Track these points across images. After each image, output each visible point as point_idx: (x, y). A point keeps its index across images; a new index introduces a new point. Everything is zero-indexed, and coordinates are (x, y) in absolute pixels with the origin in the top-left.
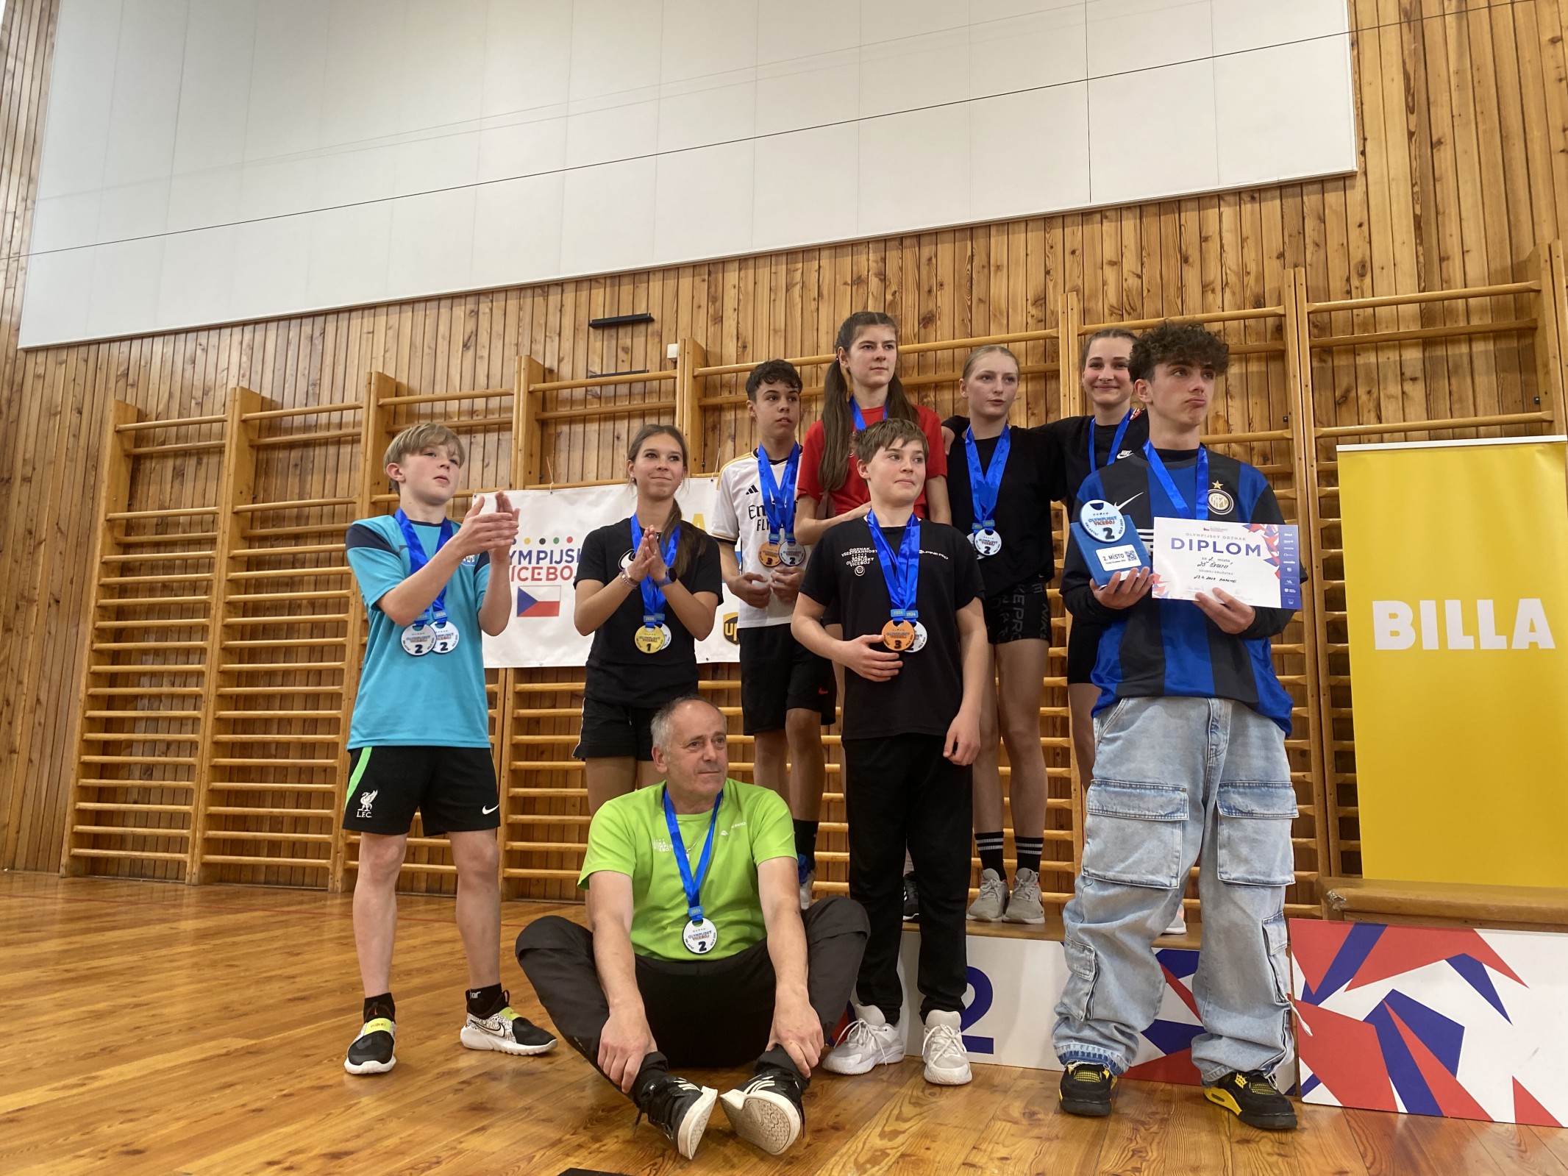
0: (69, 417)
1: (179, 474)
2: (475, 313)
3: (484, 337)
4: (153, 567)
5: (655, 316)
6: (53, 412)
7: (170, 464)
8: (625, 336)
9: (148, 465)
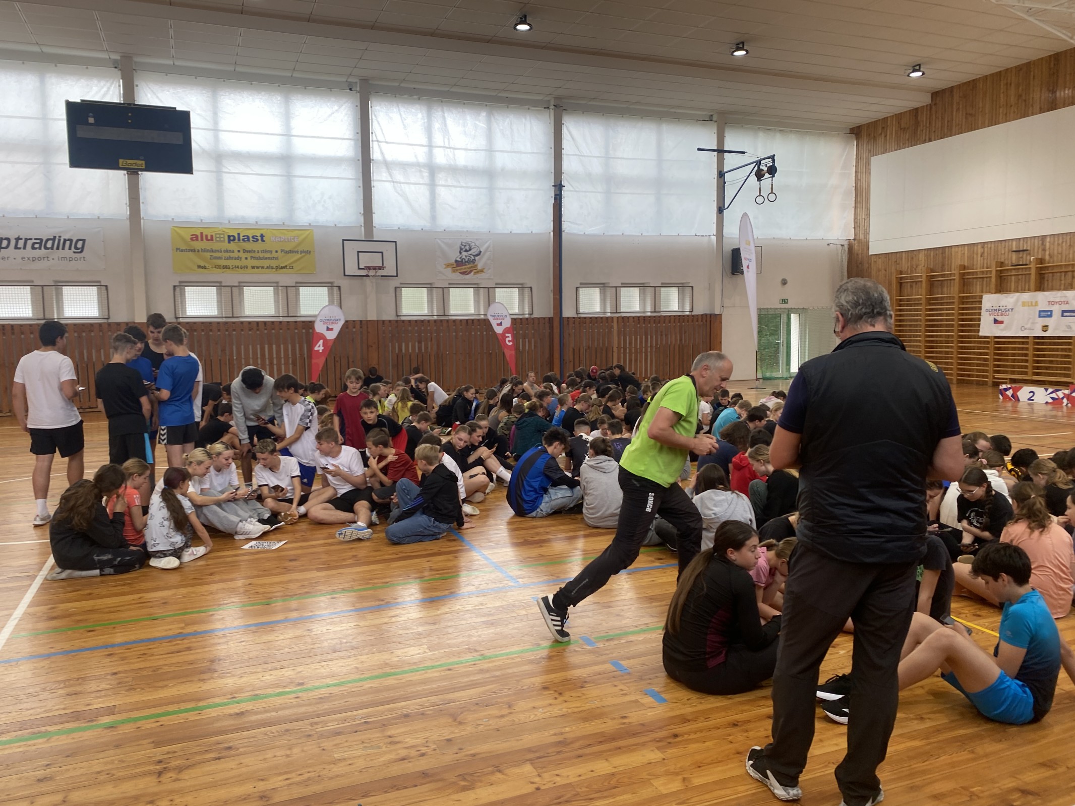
0: (883, 272)
1: (911, 287)
2: (983, 247)
3: (986, 254)
4: (907, 310)
5: (1029, 248)
6: (879, 270)
7: (909, 284)
8: (1021, 254)
9: (903, 285)
